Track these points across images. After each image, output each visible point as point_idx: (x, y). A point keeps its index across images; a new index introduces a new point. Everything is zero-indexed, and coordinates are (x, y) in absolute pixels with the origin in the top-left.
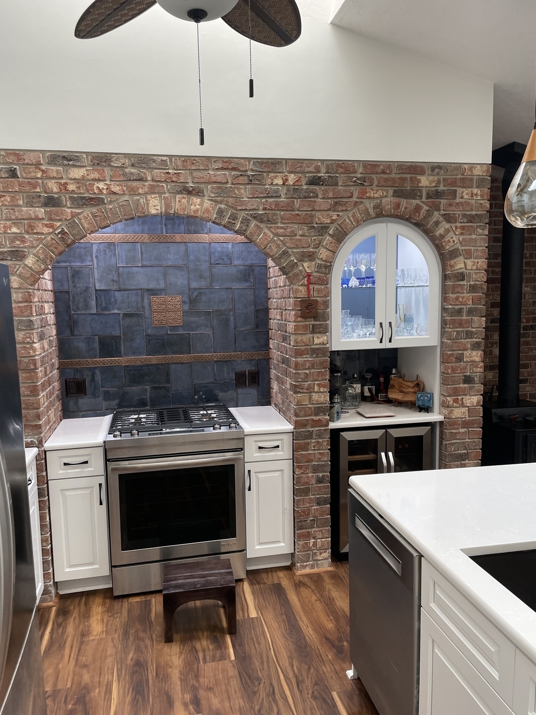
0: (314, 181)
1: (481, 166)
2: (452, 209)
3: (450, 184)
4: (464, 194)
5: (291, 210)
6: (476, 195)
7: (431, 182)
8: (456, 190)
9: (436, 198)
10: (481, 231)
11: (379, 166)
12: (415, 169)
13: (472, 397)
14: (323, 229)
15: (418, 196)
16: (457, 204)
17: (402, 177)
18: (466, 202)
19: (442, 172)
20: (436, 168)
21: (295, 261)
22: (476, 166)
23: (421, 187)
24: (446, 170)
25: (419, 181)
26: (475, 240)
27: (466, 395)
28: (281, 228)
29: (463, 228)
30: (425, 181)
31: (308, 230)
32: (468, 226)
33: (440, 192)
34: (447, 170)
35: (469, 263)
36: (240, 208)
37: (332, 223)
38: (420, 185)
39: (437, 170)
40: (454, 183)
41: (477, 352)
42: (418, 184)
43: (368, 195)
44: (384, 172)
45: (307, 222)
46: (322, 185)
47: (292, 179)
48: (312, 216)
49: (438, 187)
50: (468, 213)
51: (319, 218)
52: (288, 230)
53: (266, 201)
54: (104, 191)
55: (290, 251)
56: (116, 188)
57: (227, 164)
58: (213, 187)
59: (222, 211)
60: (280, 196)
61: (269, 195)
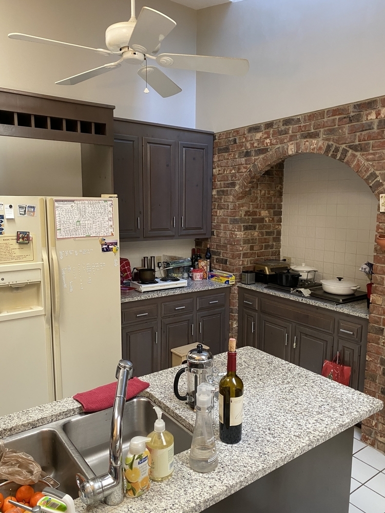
5: (380, 139)
21: (381, 181)
28: (372, 154)
36: (341, 142)
47: (384, 112)
52: (377, 155)
53: (361, 134)
54: (269, 144)
55: (377, 173)
56: (274, 141)
57: (336, 111)
58: (325, 131)
59: (329, 147)
60: (373, 128)
61: (364, 129)
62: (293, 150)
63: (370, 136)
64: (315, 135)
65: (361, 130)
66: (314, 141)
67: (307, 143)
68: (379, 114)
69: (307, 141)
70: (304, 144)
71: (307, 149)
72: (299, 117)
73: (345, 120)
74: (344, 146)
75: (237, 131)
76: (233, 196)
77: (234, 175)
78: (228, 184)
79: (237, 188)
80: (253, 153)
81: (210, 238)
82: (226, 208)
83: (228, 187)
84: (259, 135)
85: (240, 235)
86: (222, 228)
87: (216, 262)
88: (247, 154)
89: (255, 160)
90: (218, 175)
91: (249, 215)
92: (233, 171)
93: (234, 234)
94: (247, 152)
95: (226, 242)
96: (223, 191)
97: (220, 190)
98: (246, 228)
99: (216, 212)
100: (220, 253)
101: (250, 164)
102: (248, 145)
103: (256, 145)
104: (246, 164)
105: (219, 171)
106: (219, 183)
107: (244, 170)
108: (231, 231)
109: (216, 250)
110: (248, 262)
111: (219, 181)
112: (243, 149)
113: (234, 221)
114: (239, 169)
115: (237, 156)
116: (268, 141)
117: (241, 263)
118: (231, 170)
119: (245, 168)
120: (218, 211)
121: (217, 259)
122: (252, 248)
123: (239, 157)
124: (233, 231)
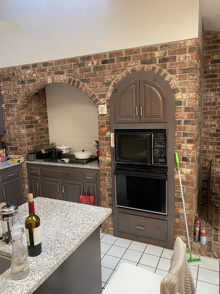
0: (104, 62)
1: (191, 41)
2: (173, 67)
3: (172, 53)
4: (181, 58)
5: (95, 76)
6: (188, 57)
7: (161, 54)
8: (176, 56)
9: (164, 62)
10: (191, 77)
11: (133, 50)
12: (152, 49)
13: (187, 169)
14: (109, 84)
15: (154, 62)
16: (177, 64)
17: (145, 54)
18: (182, 62)
19: (167, 48)
20: (163, 46)
21: (98, 98)
22: (188, 41)
23: (155, 57)
24: (169, 46)
25: (154, 54)
26: (188, 82)
27: (184, 167)
28: (92, 84)
29: (180, 76)
30: (157, 54)
31: (102, 84)
32: (183, 75)
33: (166, 59)
34: (170, 46)
35: (185, 95)
36: (76, 77)
37: (112, 80)
38: (155, 56)
39: (164, 47)
40: (174, 53)
42: (154, 56)
43: (128, 65)
44: (135, 52)
45: (102, 80)
46: (108, 63)
47: (95, 62)
48: (104, 78)
49: (165, 56)
50: (183, 68)
51: (107, 79)
52: (95, 85)
53: (86, 73)
54: (35, 77)
55: (96, 94)
56: (39, 75)
57: (72, 60)
58: (67, 71)
59: (70, 80)
60: (91, 71)
61: (87, 71)
62: (50, 81)
63: (90, 75)
64: (62, 73)
65: (85, 71)
66: (62, 76)
67: (58, 77)
68: (93, 63)
69: (58, 76)
70: (56, 78)
71: (58, 80)
72: (52, 62)
73: (77, 65)
74: (78, 79)
75: (14, 68)
76: (17, 108)
77: (15, 95)
78: (12, 100)
79: (18, 102)
80: (26, 82)
81: (4, 135)
82: (13, 115)
83: (13, 102)
84: (29, 71)
85: (24, 131)
86: (11, 128)
87: (10, 149)
88: (23, 82)
89: (28, 86)
90: (5, 95)
91: (28, 119)
92: (15, 93)
93: (20, 131)
94: (22, 81)
95: (15, 136)
96: (9, 105)
97: (7, 104)
98: (27, 127)
99: (6, 118)
100: (12, 144)
101: (25, 88)
102: (23, 77)
103: (27, 77)
104: (23, 88)
105: (5, 92)
106: (6, 100)
107: (22, 92)
108: (18, 129)
109: (9, 142)
110: (30, 147)
111: (6, 99)
112: (19, 79)
113: (19, 123)
114: (18, 91)
115: (16, 84)
116: (35, 75)
117: (26, 149)
118: (13, 92)
119: (22, 91)
120: (8, 118)
121: (10, 148)
122: (32, 139)
123: (18, 84)
124: (19, 129)
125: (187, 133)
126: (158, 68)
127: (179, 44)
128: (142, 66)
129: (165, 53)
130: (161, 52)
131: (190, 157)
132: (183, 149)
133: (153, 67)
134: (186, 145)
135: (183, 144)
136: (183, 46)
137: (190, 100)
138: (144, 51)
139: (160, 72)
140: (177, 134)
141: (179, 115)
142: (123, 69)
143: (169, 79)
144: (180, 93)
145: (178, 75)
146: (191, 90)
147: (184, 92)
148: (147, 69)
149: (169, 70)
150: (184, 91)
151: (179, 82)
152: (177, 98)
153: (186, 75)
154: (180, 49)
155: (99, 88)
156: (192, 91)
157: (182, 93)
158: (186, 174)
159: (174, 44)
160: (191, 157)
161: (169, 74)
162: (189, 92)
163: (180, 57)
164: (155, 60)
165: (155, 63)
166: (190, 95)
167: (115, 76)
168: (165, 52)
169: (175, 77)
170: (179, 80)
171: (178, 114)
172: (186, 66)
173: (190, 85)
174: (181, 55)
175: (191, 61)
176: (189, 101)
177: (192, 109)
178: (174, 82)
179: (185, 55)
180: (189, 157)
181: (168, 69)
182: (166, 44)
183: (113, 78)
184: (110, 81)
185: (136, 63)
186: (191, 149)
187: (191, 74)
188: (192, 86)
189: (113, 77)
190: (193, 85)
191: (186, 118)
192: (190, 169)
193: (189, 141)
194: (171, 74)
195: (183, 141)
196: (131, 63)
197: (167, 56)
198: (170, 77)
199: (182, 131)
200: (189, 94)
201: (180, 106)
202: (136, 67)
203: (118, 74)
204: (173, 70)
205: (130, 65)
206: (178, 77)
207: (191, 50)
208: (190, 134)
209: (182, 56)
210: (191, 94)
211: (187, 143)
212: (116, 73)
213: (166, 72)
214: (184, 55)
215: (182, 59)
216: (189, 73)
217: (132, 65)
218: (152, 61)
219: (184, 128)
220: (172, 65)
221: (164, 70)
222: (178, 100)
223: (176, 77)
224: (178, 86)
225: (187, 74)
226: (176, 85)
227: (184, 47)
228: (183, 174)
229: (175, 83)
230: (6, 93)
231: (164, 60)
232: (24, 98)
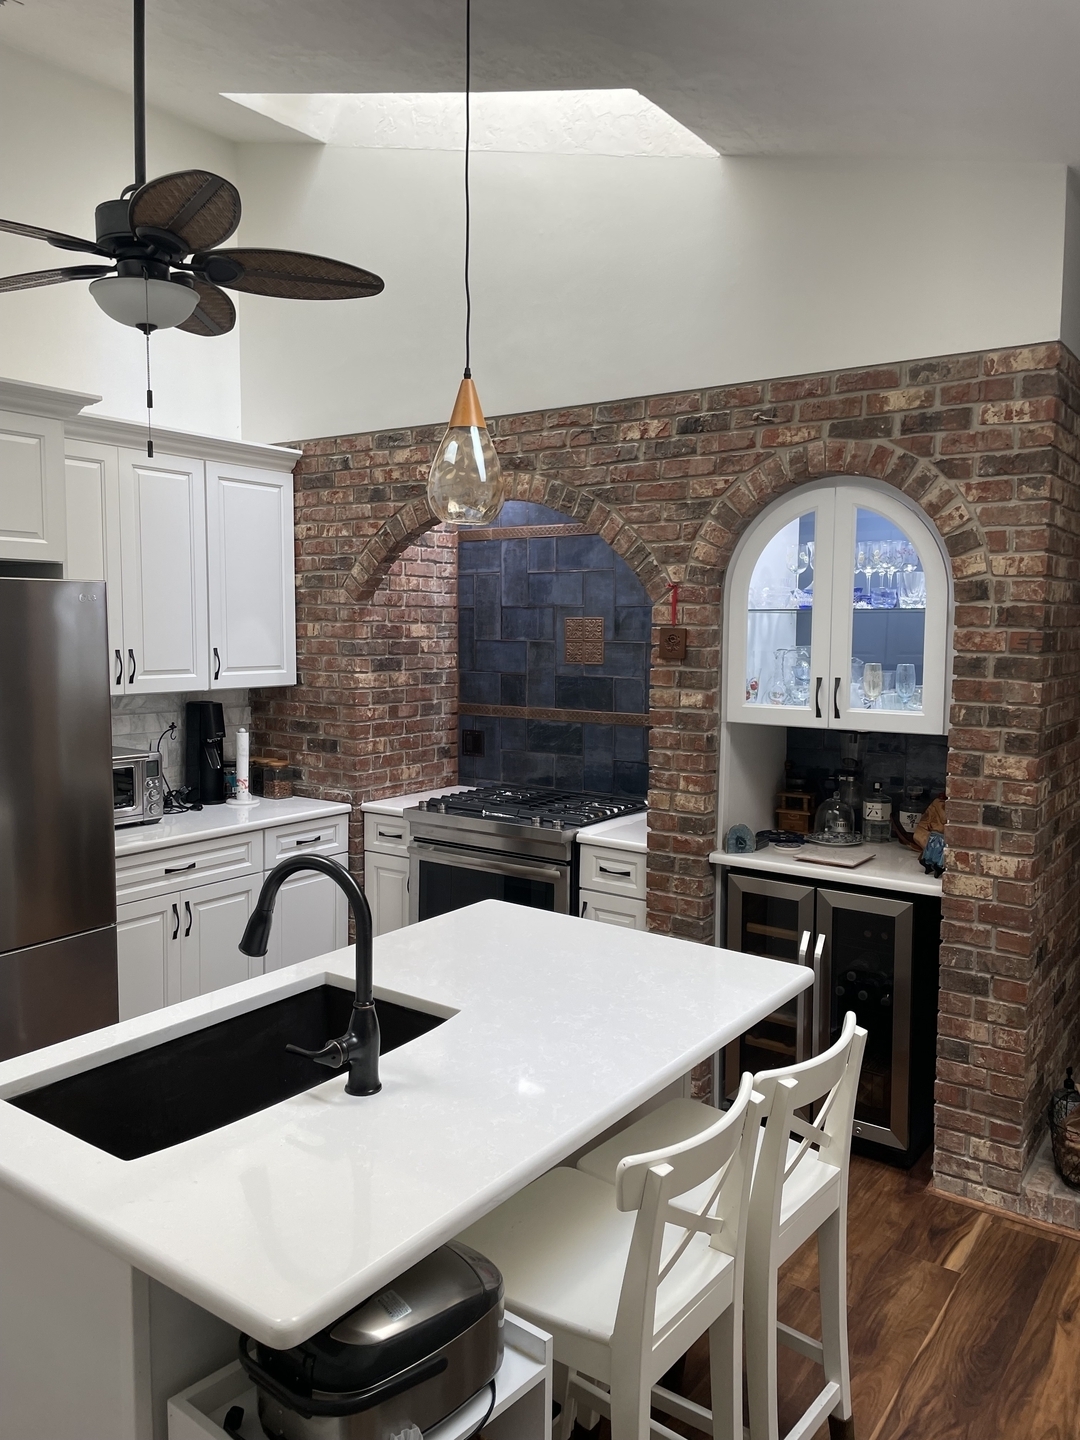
0: (690, 427)
1: (1033, 351)
2: (959, 450)
3: (955, 398)
4: (989, 415)
5: (650, 480)
6: (1020, 413)
7: (910, 400)
8: (970, 409)
9: (921, 431)
10: (1028, 491)
11: (802, 384)
12: (879, 378)
13: (1004, 858)
14: (702, 507)
15: (882, 431)
16: (973, 438)
17: (847, 399)
18: (993, 431)
19: (936, 376)
20: (921, 370)
21: (655, 563)
22: (1018, 351)
23: (889, 411)
24: (945, 371)
25: (885, 400)
26: (1015, 511)
27: (991, 850)
28: (636, 509)
29: (984, 487)
30: (896, 400)
31: (676, 510)
32: (997, 483)
33: (930, 418)
34: (949, 370)
35: (999, 562)
36: (578, 483)
37: (715, 496)
38: (886, 409)
39: (923, 375)
40: (963, 395)
41: (1018, 758)
42: (882, 407)
43: (780, 440)
44: (810, 394)
45: (677, 496)
46: (702, 431)
47: (654, 426)
48: (683, 487)
49: (925, 407)
50: (998, 454)
51: (694, 489)
52: (646, 512)
53: (616, 468)
54: (426, 476)
55: (648, 548)
57: (566, 417)
58: (545, 457)
59: (554, 491)
60: (636, 459)
61: (620, 459)
63: (633, 472)
64: (525, 465)
65: (615, 459)
66: (525, 477)
68: (646, 431)
69: (510, 475)
71: (509, 492)
72: (489, 422)
73: (582, 436)
74: (584, 492)
75: (350, 439)
76: (347, 589)
77: (348, 541)
78: (333, 561)
79: (355, 571)
80: (390, 494)
82: (330, 617)
83: (333, 569)
84: (401, 456)
85: (366, 678)
86: (321, 666)
87: (309, 748)
88: (377, 496)
89: (398, 510)
90: (306, 539)
91: (385, 637)
92: (344, 533)
93: (352, 678)
94: (376, 491)
95: (333, 698)
96: (320, 579)
97: (314, 577)
98: (381, 667)
99: (305, 628)
100: (318, 727)
101: (383, 518)
102: (379, 475)
103: (396, 475)
104: (376, 518)
105: (309, 530)
106: (310, 558)
107: (372, 531)
108: (345, 671)
109: (308, 721)
110: (385, 744)
111: (309, 554)
112: (366, 482)
113: (354, 651)
114: (359, 528)
115: (351, 499)
116: (424, 468)
117: (370, 747)
118: (338, 530)
119: (373, 526)
120: (310, 625)
121: (310, 741)
122: (393, 712)
123: (358, 501)
124: (349, 672)
125: (1007, 711)
126: (900, 452)
127: (986, 362)
128: (838, 442)
129: (929, 397)
130: (913, 391)
131: (1016, 811)
132: (990, 776)
133: (879, 447)
134: (1000, 761)
135: (988, 756)
136: (1001, 370)
137: (1021, 579)
138: (845, 388)
139: (905, 469)
140: (963, 711)
141: (977, 640)
142: (758, 456)
143: (941, 496)
144: (980, 552)
145: (975, 480)
146: (1028, 541)
147: (996, 548)
148: (854, 457)
149: (942, 461)
150: (998, 543)
151: (979, 510)
152: (970, 573)
153: (1006, 482)
154: (987, 382)
155: (663, 523)
156: (1030, 546)
157: (992, 551)
158: (996, 877)
159: (964, 361)
160: (1019, 808)
161: (942, 478)
162: (1017, 550)
163: (985, 411)
164: (887, 421)
165: (888, 433)
166: (1022, 560)
167: (726, 481)
168: (926, 392)
169: (963, 490)
170: (981, 499)
171: (972, 633)
172: (1009, 447)
173: (1024, 521)
174: (989, 405)
175: (1032, 427)
176: (1016, 583)
177: (1032, 616)
178: (957, 509)
179: (1007, 406)
180: (1013, 808)
181: (938, 457)
182: (934, 362)
183: (718, 487)
184: (707, 500)
185: (813, 433)
186: (1020, 778)
187: (1028, 479)
188: (1031, 524)
189: (721, 485)
190: (1034, 520)
191: (1001, 652)
192: (1016, 860)
193: (1016, 745)
194: (951, 475)
195: (988, 742)
196: (793, 432)
197: (938, 406)
198: (946, 488)
199: (984, 701)
200: (1017, 556)
201: (980, 604)
202: (811, 446)
203: (741, 471)
204: (956, 462)
205: (789, 439)
206: (974, 491)
207: (1033, 384)
208: (1018, 717)
209: (992, 409)
210: (1026, 556)
211: (1007, 751)
212: (731, 469)
213: (929, 470)
214: (1004, 404)
215: (992, 419)
216: (1022, 473)
217: (796, 439)
218: (875, 425)
219: (996, 689)
220: (955, 442)
221: (923, 463)
222: (974, 579)
223: (969, 487)
224: (974, 525)
225: (1016, 478)
226: (965, 519)
227: (1002, 373)
228: (988, 875)
229: (963, 511)
230: (312, 533)
231: (920, 424)
232: (379, 553)
